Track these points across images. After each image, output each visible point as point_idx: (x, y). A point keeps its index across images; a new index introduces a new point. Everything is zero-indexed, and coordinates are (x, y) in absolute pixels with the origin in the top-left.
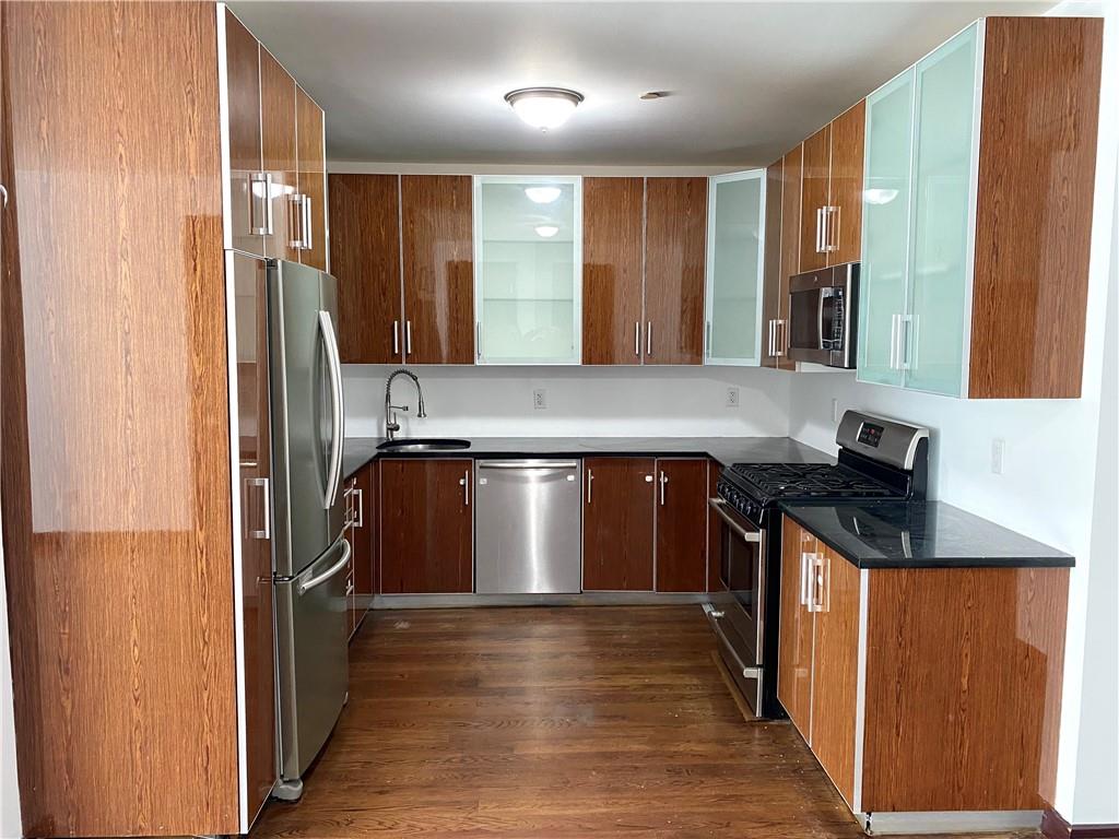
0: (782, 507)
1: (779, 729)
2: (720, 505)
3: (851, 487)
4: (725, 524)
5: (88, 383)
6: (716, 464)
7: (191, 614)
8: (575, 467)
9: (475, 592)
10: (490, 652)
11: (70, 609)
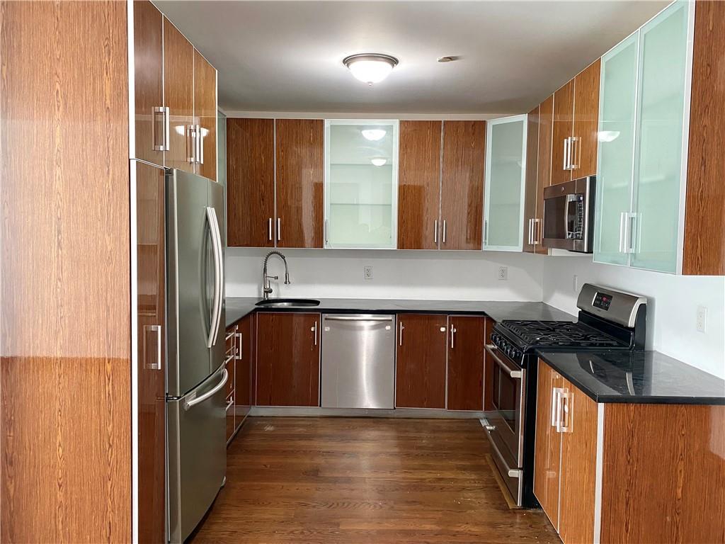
0: (537, 353)
1: (534, 516)
2: (493, 350)
3: (588, 339)
4: (496, 365)
5: (30, 255)
6: (490, 320)
7: (100, 424)
8: (391, 320)
9: (320, 406)
10: (329, 450)
11: (15, 418)
